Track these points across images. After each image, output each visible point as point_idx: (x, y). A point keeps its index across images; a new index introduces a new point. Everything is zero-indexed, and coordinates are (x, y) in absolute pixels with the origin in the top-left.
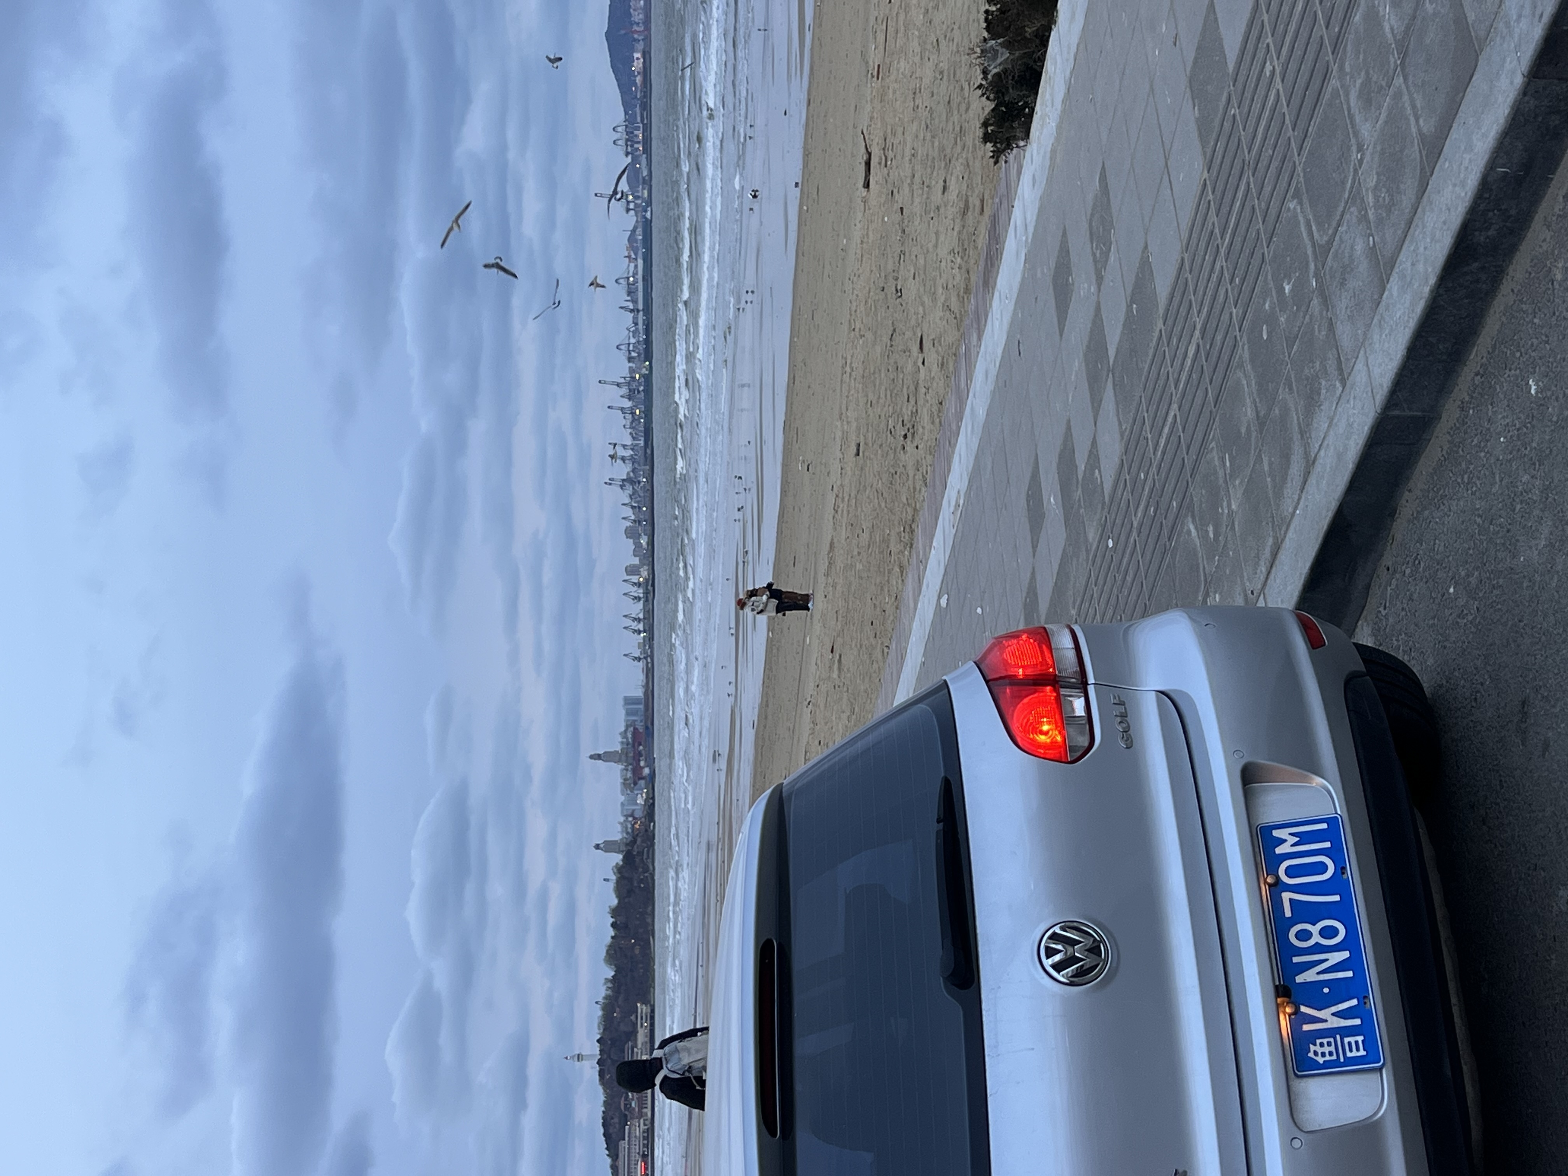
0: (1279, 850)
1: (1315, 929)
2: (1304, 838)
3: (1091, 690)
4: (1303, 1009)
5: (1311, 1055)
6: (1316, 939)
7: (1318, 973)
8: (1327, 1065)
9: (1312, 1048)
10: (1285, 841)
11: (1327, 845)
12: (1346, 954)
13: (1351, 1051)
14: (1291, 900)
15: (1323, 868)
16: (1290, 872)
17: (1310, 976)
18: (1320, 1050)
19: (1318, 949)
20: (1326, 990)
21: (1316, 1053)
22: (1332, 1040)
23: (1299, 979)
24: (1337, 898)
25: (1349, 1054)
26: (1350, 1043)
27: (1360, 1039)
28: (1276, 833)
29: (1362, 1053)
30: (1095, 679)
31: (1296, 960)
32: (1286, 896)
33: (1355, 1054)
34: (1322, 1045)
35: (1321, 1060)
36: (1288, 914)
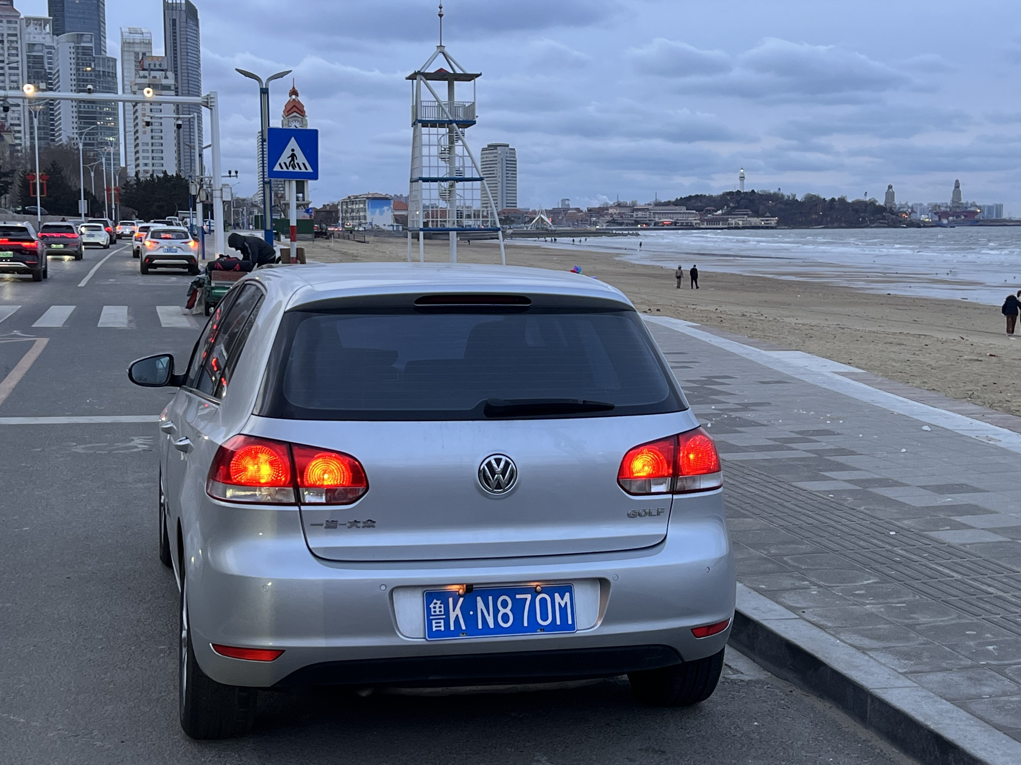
0: (557, 595)
1: (508, 610)
2: (563, 610)
3: (670, 496)
4: (461, 600)
5: (435, 601)
6: (502, 611)
7: (482, 610)
8: (429, 609)
9: (439, 602)
10: (562, 599)
11: (558, 623)
12: (492, 626)
13: (436, 623)
14: (526, 599)
15: (545, 618)
16: (543, 601)
17: (480, 604)
18: (437, 606)
19: (496, 611)
20: (471, 613)
21: (435, 604)
22: (443, 613)
23: (479, 599)
24: (526, 624)
25: (434, 622)
26: (440, 623)
27: (442, 629)
28: (567, 595)
29: (434, 629)
30: (676, 499)
31: (490, 598)
32: (529, 597)
33: (434, 625)
34: (440, 607)
35: (432, 606)
36: (518, 596)
